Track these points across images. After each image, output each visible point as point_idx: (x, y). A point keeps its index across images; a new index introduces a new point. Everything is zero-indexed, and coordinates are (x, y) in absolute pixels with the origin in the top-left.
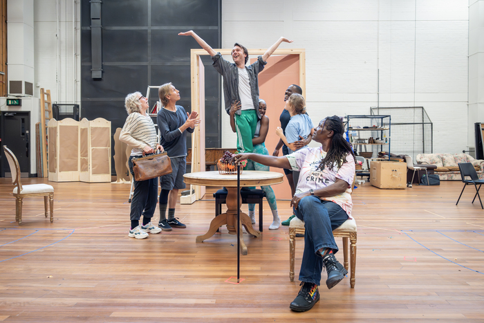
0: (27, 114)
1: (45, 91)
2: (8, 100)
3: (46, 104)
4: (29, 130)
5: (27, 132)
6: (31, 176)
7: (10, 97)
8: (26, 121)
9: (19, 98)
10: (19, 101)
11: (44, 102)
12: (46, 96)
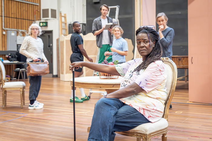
0: (51, 32)
1: (63, 15)
2: (40, 23)
3: (63, 25)
4: (52, 43)
5: (51, 45)
6: (54, 76)
7: (42, 21)
8: (51, 37)
9: (47, 21)
10: (46, 23)
11: (62, 23)
12: (63, 18)
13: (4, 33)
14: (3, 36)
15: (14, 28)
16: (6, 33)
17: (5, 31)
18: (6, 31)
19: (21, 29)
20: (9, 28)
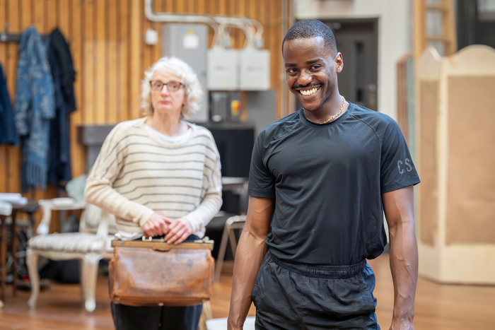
0: (372, 24)
4: (375, 80)
5: (370, 90)
8: (367, 49)
13: (152, 37)
14: (147, 52)
15: (196, 12)
16: (160, 35)
17: (157, 26)
18: (160, 27)
19: (228, 14)
20: (175, 11)
